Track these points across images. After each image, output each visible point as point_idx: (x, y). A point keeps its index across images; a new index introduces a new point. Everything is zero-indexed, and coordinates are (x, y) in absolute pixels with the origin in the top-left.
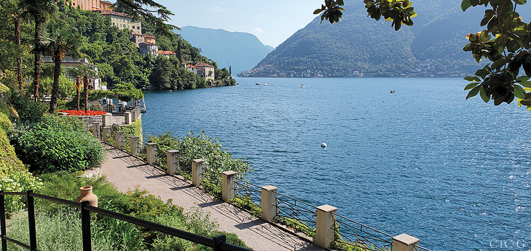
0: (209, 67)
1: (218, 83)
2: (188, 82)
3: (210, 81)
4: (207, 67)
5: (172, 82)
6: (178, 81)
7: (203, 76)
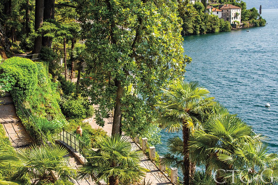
0: (235, 9)
1: (244, 25)
2: (211, 26)
3: (236, 23)
4: (234, 9)
5: (195, 27)
6: (201, 26)
7: (228, 19)
